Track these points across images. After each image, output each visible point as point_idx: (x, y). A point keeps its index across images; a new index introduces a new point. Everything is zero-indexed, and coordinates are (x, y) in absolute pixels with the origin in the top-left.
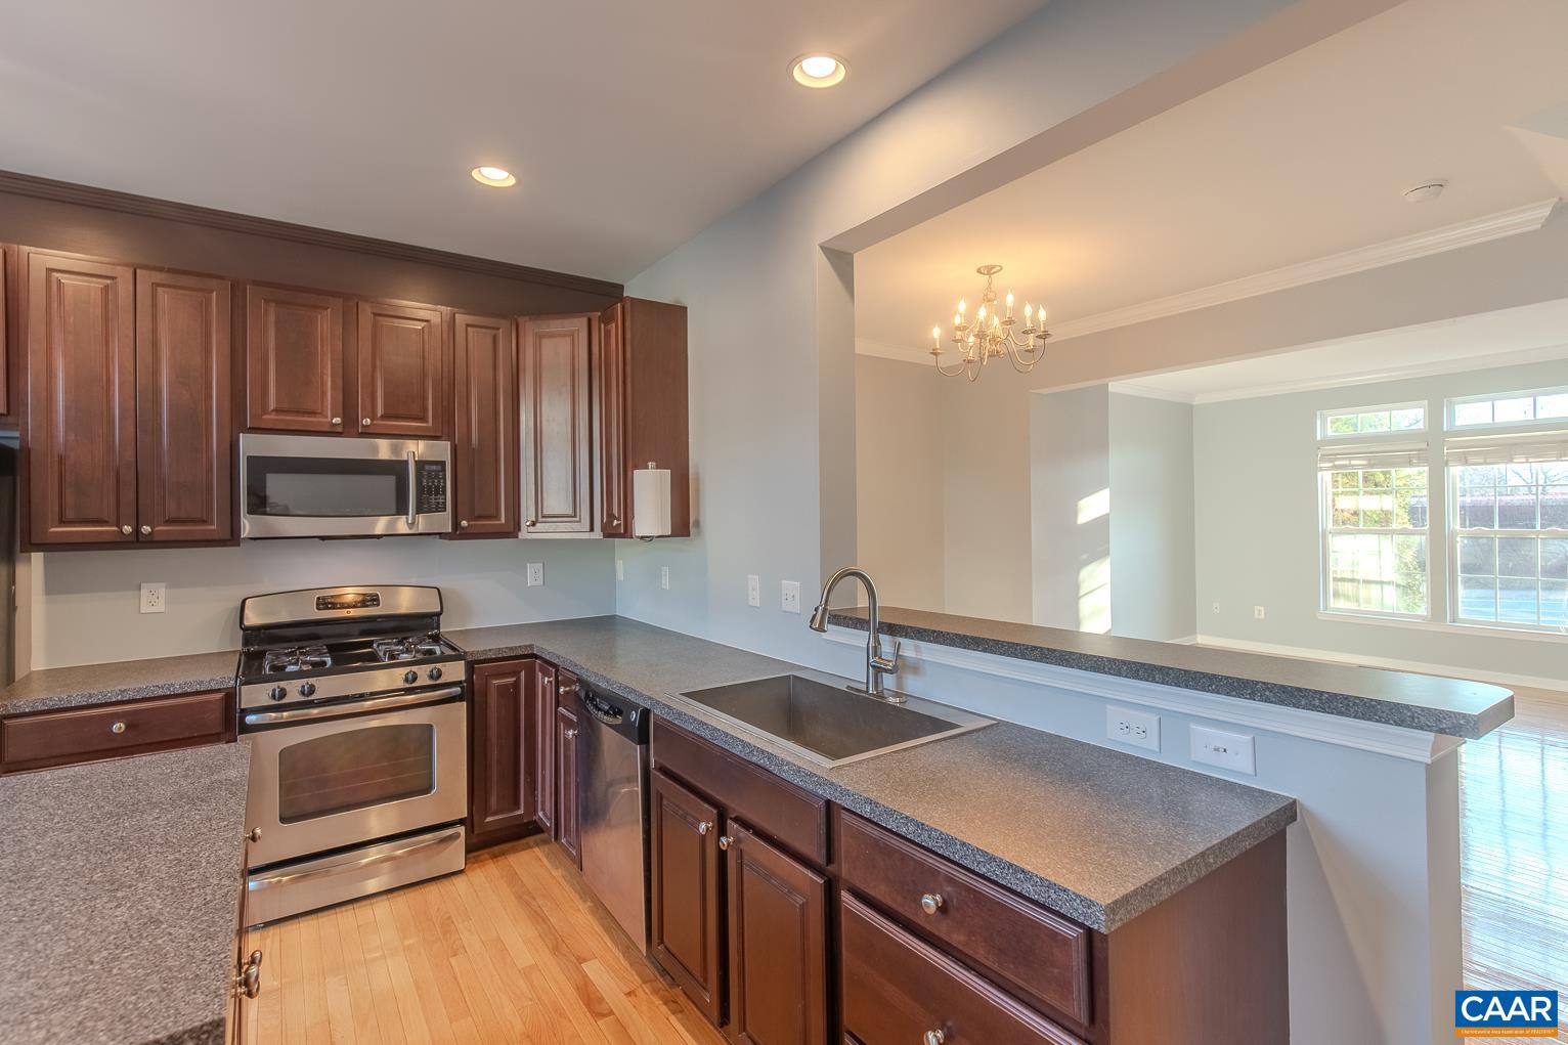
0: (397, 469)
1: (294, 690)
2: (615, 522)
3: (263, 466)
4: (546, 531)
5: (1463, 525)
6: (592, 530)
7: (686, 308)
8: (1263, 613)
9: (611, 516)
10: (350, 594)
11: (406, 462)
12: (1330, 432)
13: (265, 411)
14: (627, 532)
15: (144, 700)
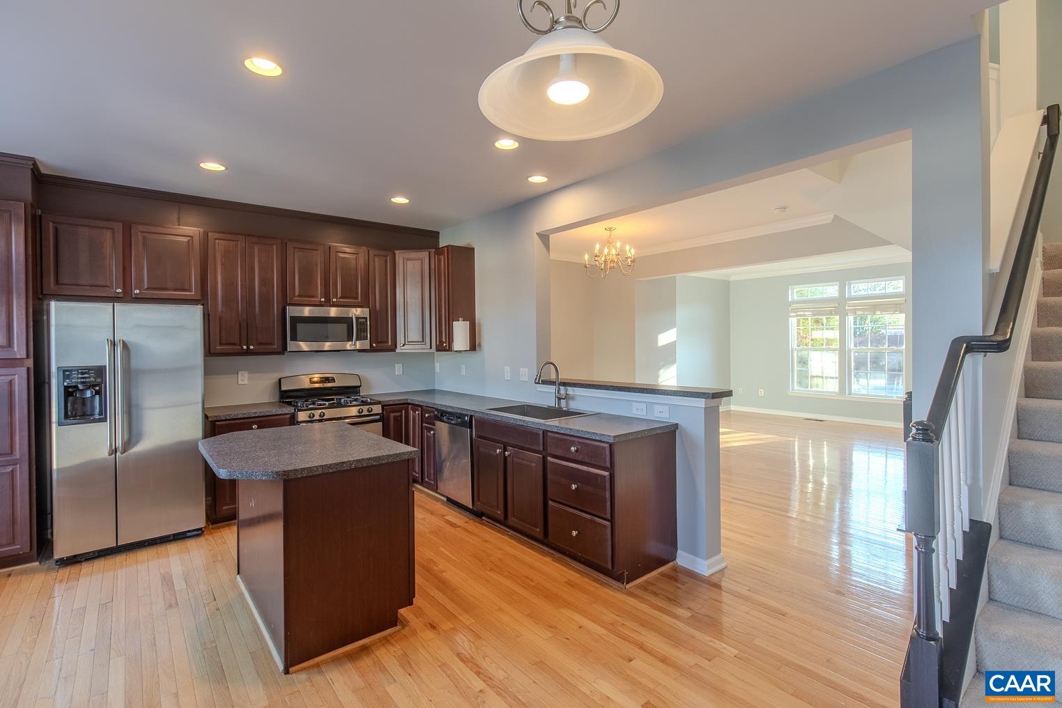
0: (347, 321)
1: (317, 413)
2: (445, 345)
3: (296, 320)
4: (408, 349)
5: (855, 346)
6: (431, 348)
7: (474, 249)
8: (763, 392)
9: (441, 342)
10: (316, 378)
11: (352, 318)
12: (796, 298)
13: (294, 296)
14: (449, 349)
15: (262, 416)
